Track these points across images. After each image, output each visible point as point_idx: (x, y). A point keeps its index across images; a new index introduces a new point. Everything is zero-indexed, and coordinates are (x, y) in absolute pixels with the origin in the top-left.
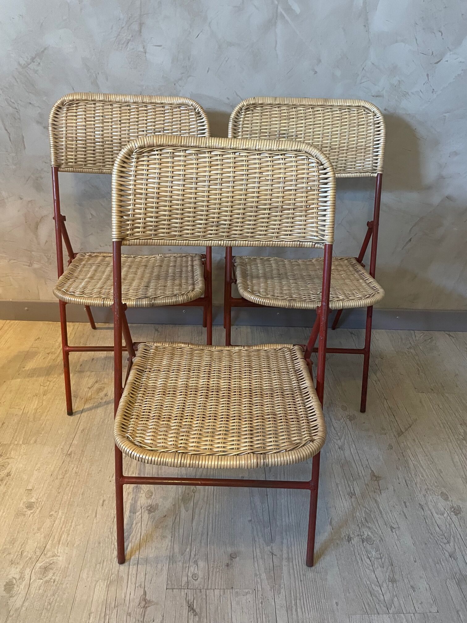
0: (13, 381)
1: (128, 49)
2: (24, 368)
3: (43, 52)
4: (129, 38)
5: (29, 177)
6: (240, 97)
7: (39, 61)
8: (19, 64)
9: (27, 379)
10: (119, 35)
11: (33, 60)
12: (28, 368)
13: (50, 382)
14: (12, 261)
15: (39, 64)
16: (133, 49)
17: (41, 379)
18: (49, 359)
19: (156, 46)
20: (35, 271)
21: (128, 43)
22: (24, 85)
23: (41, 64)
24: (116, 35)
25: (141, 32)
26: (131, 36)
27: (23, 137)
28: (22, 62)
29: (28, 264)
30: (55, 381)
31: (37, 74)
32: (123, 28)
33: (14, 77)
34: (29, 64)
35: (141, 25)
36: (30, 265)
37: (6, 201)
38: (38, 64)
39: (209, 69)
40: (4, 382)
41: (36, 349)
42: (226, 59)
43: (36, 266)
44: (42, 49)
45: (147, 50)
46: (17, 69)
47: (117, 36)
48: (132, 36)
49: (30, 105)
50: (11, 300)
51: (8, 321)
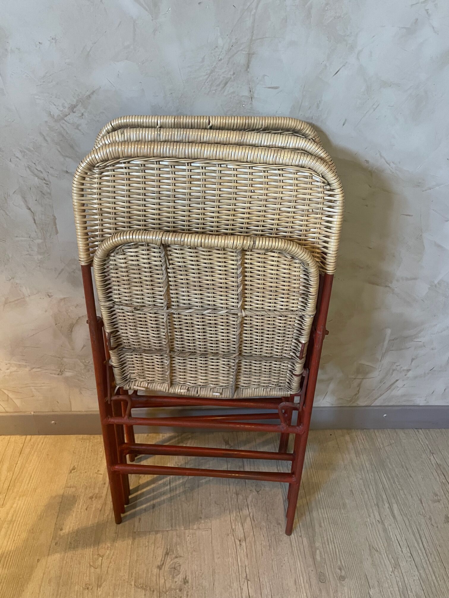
0: (50, 558)
1: (225, 93)
2: (61, 530)
3: (89, 97)
4: (229, 76)
5: (62, 270)
6: (385, 159)
7: (83, 111)
8: (50, 114)
9: (70, 554)
10: (212, 71)
11: (73, 108)
12: (67, 531)
13: (102, 557)
14: (34, 370)
15: (83, 115)
16: (234, 92)
17: (89, 552)
18: (93, 509)
19: (269, 88)
20: (67, 379)
21: (226, 84)
22: (58, 147)
23: (86, 114)
24: (209, 72)
25: (248, 67)
26: (232, 73)
27: (55, 219)
28: (56, 112)
29: (58, 372)
30: (109, 555)
31: (80, 130)
32: (221, 60)
33: (41, 133)
34: (66, 116)
35: (250, 56)
36: (61, 373)
37: (27, 299)
38: (80, 115)
39: (346, 120)
40: (38, 560)
41: (74, 489)
42: (375, 107)
43: (68, 374)
44: (88, 93)
45: (255, 95)
46: (46, 122)
47: (211, 73)
48: (234, 74)
49: (66, 175)
50: (32, 413)
51: (29, 437)
